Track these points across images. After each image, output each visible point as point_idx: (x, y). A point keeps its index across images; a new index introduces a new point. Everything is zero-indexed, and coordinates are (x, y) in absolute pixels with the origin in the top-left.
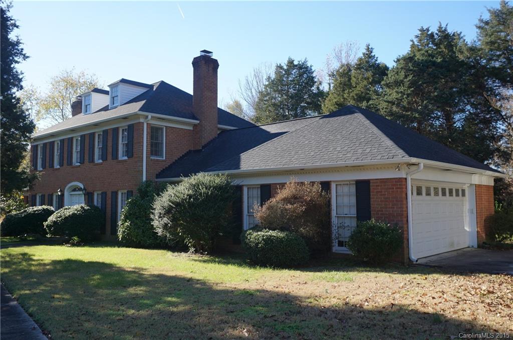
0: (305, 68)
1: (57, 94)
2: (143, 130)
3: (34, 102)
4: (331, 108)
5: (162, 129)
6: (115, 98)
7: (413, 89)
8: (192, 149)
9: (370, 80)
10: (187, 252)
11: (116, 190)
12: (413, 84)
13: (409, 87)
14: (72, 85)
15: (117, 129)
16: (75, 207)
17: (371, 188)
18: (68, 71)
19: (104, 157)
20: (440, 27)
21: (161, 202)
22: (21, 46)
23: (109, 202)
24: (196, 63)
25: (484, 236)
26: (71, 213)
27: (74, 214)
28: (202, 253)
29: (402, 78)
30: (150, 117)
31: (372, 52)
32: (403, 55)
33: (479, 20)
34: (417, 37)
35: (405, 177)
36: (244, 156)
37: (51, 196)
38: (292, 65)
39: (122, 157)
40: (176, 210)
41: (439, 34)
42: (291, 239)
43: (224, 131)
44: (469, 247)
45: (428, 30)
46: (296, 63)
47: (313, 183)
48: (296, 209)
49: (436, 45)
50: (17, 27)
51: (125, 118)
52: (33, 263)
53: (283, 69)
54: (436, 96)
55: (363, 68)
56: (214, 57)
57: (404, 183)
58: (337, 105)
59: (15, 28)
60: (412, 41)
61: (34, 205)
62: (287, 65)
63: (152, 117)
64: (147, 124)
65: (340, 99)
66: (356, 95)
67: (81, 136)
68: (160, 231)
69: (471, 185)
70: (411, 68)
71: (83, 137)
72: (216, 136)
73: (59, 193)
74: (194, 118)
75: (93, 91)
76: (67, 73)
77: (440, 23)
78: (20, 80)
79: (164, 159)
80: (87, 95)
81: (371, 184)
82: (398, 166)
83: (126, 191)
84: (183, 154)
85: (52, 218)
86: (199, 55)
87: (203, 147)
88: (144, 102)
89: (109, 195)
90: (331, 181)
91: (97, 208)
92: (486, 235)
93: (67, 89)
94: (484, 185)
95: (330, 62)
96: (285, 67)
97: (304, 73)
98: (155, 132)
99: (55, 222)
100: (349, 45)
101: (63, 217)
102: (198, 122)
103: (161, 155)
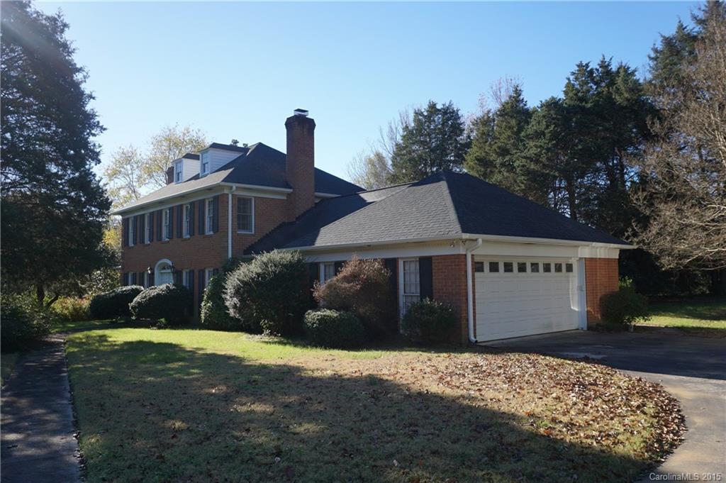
0: (450, 113)
1: (158, 155)
2: (228, 202)
3: (135, 166)
4: (472, 163)
5: (250, 200)
6: (206, 165)
7: (554, 142)
8: (286, 221)
9: (515, 129)
10: (261, 334)
11: (203, 268)
12: (555, 136)
13: (551, 140)
14: (176, 145)
15: (203, 202)
16: (161, 287)
17: (433, 265)
18: (171, 128)
19: (191, 233)
20: (603, 62)
21: (232, 282)
22: (97, 119)
23: (196, 281)
24: (290, 123)
25: (600, 318)
26: (156, 293)
27: (158, 294)
28: (275, 336)
29: (543, 129)
30: (234, 188)
31: (520, 95)
32: (546, 100)
33: (652, 49)
34: (573, 74)
35: (464, 253)
36: (323, 230)
37: (142, 275)
38: (433, 110)
39: (208, 232)
40: (245, 290)
41: (600, 70)
42: (344, 319)
43: (323, 199)
44: (578, 329)
45: (587, 65)
46: (439, 107)
47: (375, 260)
48: (351, 288)
49: (596, 83)
50: (94, 98)
51: (209, 189)
52: (106, 344)
53: (423, 115)
54: (581, 150)
55: (506, 114)
56: (310, 116)
57: (463, 260)
58: (478, 160)
59: (92, 99)
60: (569, 79)
61: (126, 285)
62: (427, 111)
63: (237, 187)
64: (232, 195)
65: (481, 153)
66: (499, 148)
67: (170, 209)
68: (232, 312)
69: (580, 258)
70: (554, 116)
71: (171, 209)
72: (313, 206)
73: (149, 272)
74: (288, 186)
75: (185, 157)
76: (170, 130)
77: (603, 56)
78: (98, 154)
79: (253, 233)
80: (178, 162)
81: (433, 261)
82: (452, 242)
83: (212, 269)
84: (275, 226)
85: (137, 299)
86: (293, 115)
87: (297, 219)
88: (231, 170)
89: (196, 272)
90: (398, 258)
91: (185, 287)
92: (603, 315)
93: (170, 149)
94: (600, 259)
95: (484, 103)
96: (425, 114)
97: (449, 119)
98: (242, 204)
99: (139, 303)
100: (510, 81)
101: (148, 298)
102: (291, 190)
103: (251, 230)
